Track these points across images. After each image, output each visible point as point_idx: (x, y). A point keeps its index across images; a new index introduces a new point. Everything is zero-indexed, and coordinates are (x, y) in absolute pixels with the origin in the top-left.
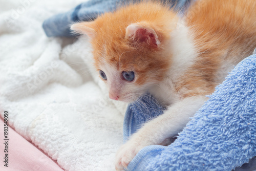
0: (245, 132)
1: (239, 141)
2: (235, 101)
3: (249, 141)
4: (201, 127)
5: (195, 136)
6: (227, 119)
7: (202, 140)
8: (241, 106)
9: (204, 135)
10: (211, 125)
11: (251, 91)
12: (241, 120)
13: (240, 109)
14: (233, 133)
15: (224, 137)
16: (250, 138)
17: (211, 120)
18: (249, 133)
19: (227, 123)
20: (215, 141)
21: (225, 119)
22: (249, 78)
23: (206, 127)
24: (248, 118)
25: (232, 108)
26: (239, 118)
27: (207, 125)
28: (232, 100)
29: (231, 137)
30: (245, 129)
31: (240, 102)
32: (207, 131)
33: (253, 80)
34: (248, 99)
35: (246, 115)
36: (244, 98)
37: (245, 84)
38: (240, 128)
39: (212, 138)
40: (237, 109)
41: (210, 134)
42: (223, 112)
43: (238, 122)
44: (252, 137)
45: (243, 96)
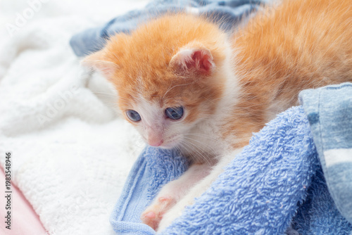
0: (261, 212)
1: (253, 224)
2: (253, 169)
3: (266, 224)
4: (202, 203)
5: (192, 215)
6: (240, 194)
7: (201, 221)
8: (261, 176)
9: (205, 214)
10: (217, 200)
11: (278, 156)
12: (258, 195)
13: (258, 181)
14: (246, 212)
15: (232, 219)
16: (267, 221)
17: (218, 194)
18: (267, 214)
19: (239, 198)
20: (219, 224)
21: (237, 193)
22: (276, 139)
23: (209, 203)
24: (268, 194)
25: (248, 179)
26: (256, 193)
27: (212, 199)
28: (250, 167)
29: (243, 218)
30: (263, 208)
31: (260, 171)
32: (211, 208)
33: (281, 141)
34: (272, 168)
35: (265, 189)
36: (267, 166)
37: (270, 146)
38: (256, 206)
39: (217, 218)
40: (255, 180)
41: (214, 213)
42: (235, 183)
43: (254, 199)
44: (270, 218)
45: (265, 162)
